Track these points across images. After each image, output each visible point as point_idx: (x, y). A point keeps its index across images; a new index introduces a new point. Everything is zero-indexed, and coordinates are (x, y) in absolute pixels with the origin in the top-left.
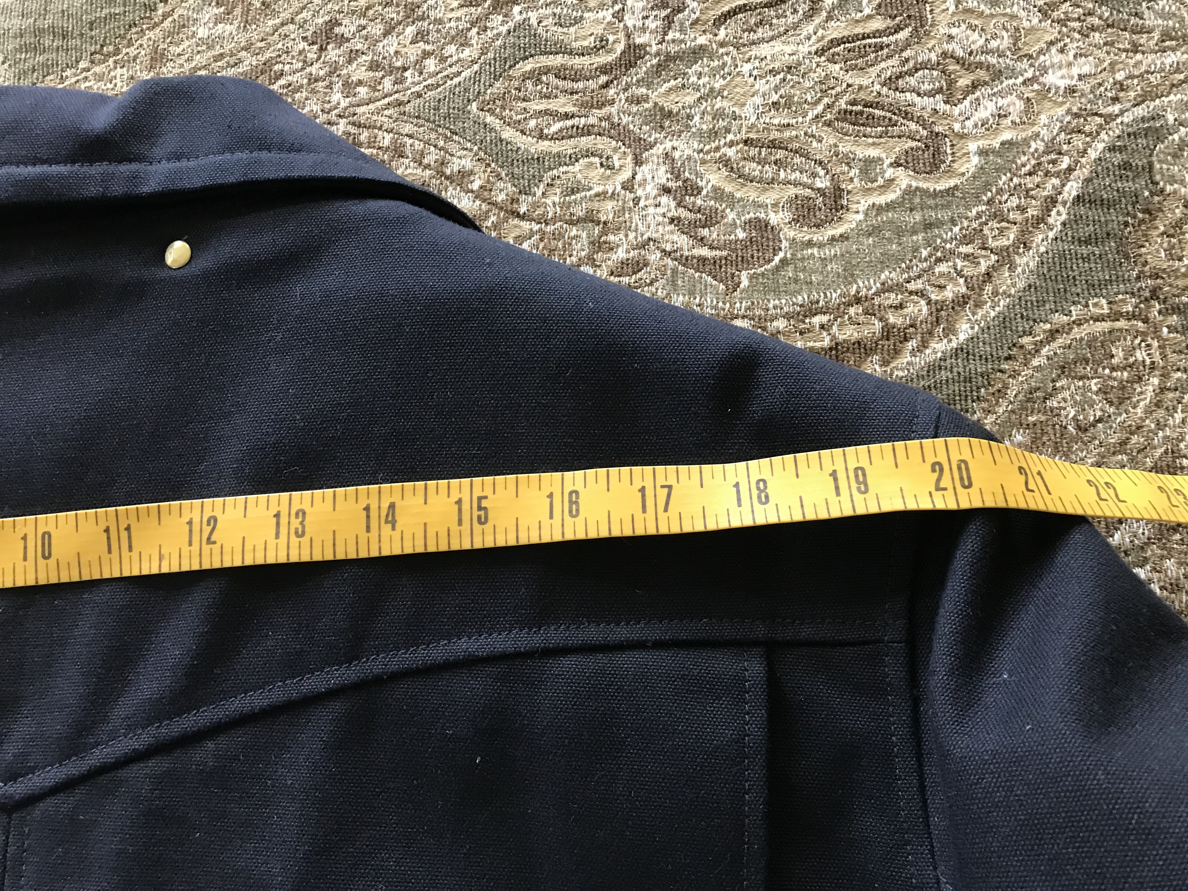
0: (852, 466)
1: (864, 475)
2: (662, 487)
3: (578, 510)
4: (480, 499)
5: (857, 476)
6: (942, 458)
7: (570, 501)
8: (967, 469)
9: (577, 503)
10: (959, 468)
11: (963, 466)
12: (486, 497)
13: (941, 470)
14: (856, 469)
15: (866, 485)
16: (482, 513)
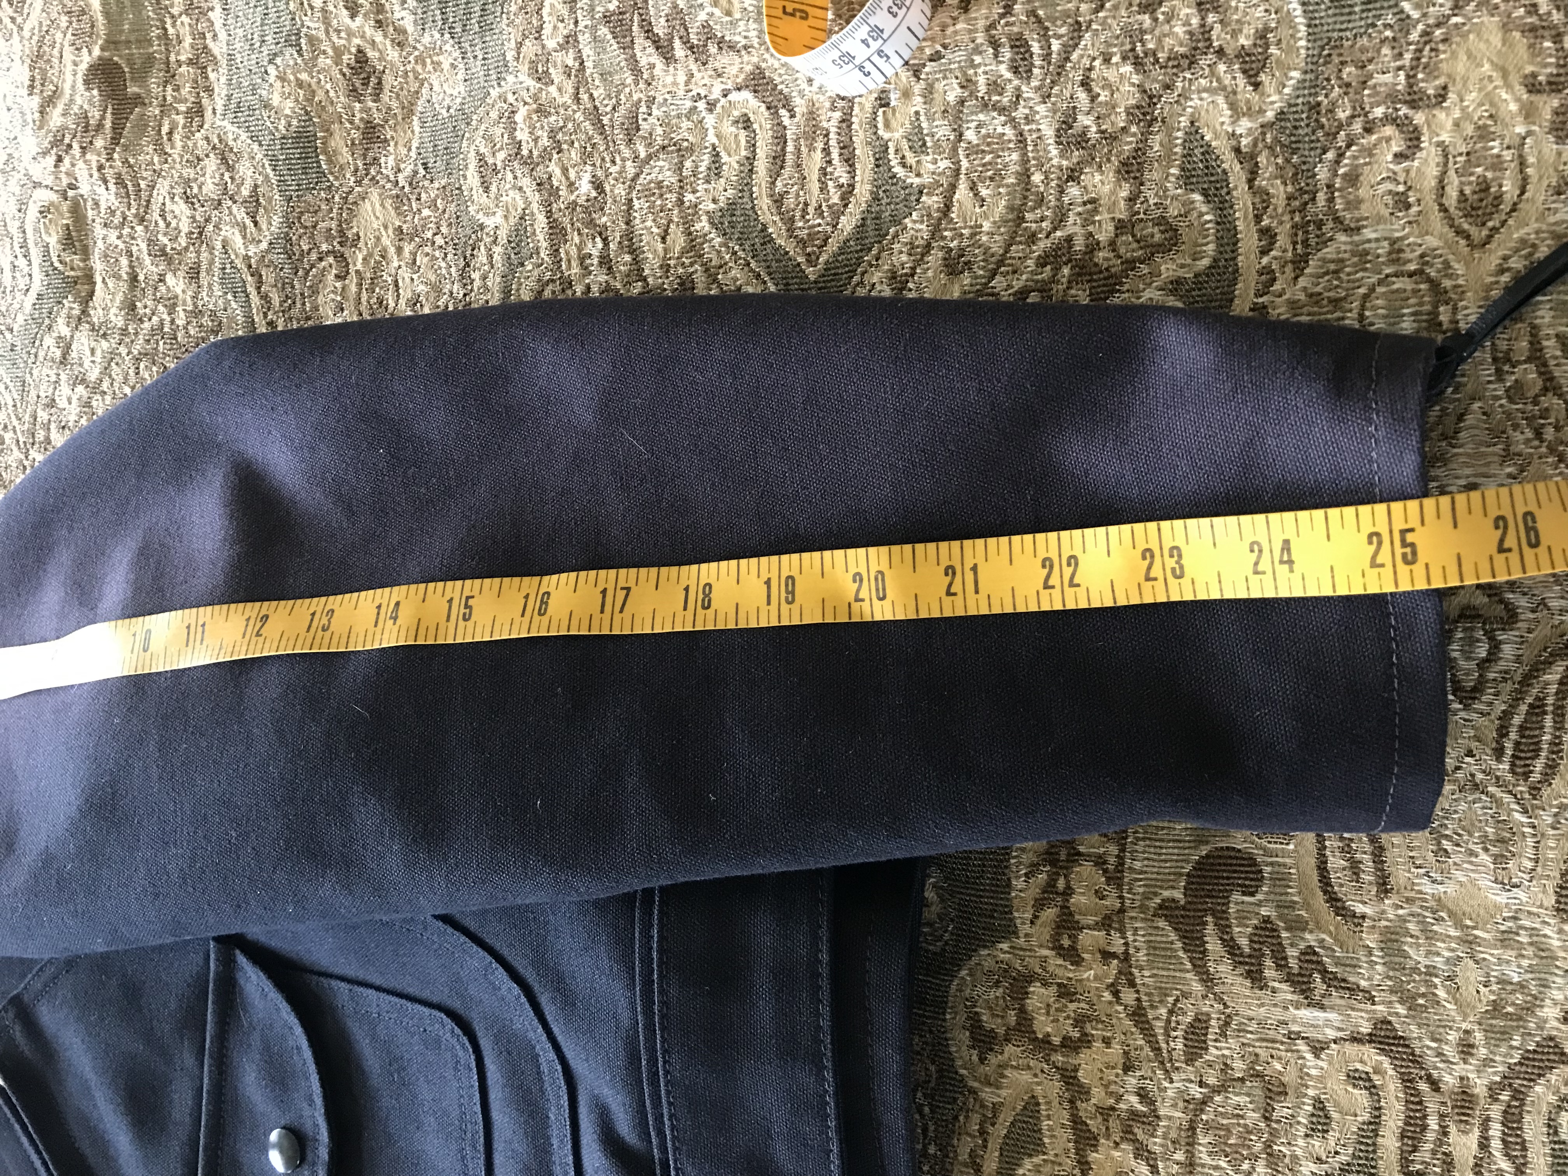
0: (784, 575)
1: (793, 584)
2: (622, 589)
3: (546, 610)
4: (468, 598)
5: (787, 585)
6: (863, 570)
7: (542, 601)
8: (883, 580)
9: (547, 603)
10: (876, 579)
11: (880, 577)
12: (473, 597)
13: (861, 580)
14: (788, 577)
15: (793, 593)
16: (468, 611)
